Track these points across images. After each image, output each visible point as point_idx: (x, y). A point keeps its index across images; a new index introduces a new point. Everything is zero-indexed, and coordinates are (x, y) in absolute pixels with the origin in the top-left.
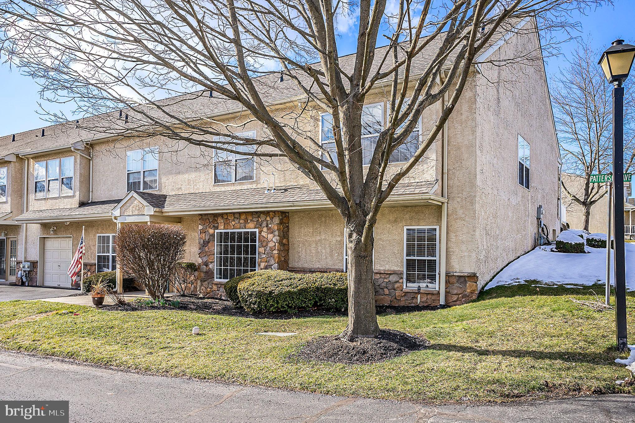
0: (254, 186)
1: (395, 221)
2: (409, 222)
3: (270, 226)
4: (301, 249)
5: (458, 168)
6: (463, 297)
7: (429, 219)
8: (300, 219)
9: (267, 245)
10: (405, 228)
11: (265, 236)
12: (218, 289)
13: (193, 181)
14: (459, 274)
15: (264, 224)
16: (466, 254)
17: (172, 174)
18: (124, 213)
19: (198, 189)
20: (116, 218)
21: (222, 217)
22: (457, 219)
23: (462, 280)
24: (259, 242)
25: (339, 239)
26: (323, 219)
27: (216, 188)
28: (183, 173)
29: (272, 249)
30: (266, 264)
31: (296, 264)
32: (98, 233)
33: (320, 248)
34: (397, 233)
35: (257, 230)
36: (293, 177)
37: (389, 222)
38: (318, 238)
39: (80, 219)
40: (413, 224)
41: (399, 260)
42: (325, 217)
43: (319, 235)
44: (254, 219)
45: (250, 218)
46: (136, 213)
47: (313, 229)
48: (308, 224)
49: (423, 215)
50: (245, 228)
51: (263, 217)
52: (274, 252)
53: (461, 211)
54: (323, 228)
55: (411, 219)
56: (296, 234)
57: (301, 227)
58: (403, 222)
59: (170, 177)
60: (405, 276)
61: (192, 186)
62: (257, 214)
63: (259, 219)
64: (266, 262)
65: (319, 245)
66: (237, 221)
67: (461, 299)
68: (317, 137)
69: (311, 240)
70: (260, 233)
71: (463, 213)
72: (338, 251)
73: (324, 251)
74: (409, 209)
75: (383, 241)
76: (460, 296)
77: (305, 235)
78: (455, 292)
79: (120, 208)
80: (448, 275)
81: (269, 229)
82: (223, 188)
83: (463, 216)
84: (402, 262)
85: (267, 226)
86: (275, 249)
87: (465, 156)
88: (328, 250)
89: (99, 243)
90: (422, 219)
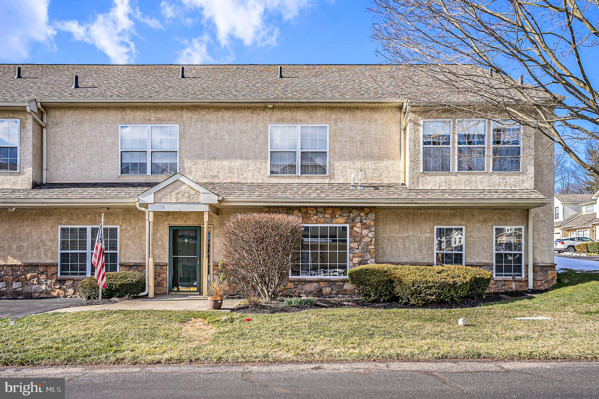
0: (327, 181)
1: (485, 221)
2: (497, 222)
3: (365, 221)
4: (385, 245)
5: (539, 181)
6: (545, 283)
7: (515, 220)
8: (384, 216)
9: (361, 240)
10: (494, 227)
11: (358, 231)
12: (295, 286)
13: (237, 169)
14: (541, 265)
15: (358, 219)
16: (546, 249)
17: (202, 158)
18: (161, 200)
19: (245, 178)
20: (146, 205)
21: (300, 211)
22: (539, 221)
23: (545, 269)
24: (350, 237)
25: (428, 236)
26: (411, 217)
27: (272, 179)
28: (220, 159)
29: (368, 244)
30: (360, 259)
31: (381, 259)
32: (61, 224)
33: (407, 244)
34: (486, 231)
35: (348, 226)
36: (375, 176)
37: (479, 221)
38: (405, 234)
39: (54, 205)
40: (501, 224)
41: (488, 254)
42: (413, 215)
43: (406, 231)
44: (345, 214)
45: (339, 212)
46: (185, 200)
47: (400, 226)
48: (393, 221)
49: (510, 217)
50: (332, 223)
51: (355, 213)
52: (371, 247)
53: (542, 215)
54: (411, 225)
55: (499, 219)
56: (380, 231)
57: (386, 224)
58: (492, 222)
59: (200, 162)
60: (494, 267)
61: (236, 175)
62: (350, 209)
63: (351, 214)
64: (361, 257)
65: (407, 241)
66: (321, 216)
67: (544, 284)
68: (418, 141)
69: (397, 236)
70: (352, 228)
71: (544, 217)
72: (427, 246)
73: (412, 246)
74: (497, 211)
75: (473, 238)
76: (543, 281)
77: (390, 232)
78: (540, 279)
79: (154, 193)
80: (535, 266)
81: (363, 224)
82: (283, 180)
83: (544, 219)
84: (491, 255)
85: (361, 222)
86: (371, 245)
87: (546, 171)
88: (417, 246)
89: (63, 236)
90: (509, 221)
